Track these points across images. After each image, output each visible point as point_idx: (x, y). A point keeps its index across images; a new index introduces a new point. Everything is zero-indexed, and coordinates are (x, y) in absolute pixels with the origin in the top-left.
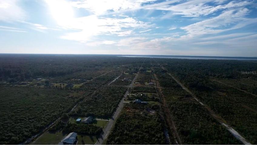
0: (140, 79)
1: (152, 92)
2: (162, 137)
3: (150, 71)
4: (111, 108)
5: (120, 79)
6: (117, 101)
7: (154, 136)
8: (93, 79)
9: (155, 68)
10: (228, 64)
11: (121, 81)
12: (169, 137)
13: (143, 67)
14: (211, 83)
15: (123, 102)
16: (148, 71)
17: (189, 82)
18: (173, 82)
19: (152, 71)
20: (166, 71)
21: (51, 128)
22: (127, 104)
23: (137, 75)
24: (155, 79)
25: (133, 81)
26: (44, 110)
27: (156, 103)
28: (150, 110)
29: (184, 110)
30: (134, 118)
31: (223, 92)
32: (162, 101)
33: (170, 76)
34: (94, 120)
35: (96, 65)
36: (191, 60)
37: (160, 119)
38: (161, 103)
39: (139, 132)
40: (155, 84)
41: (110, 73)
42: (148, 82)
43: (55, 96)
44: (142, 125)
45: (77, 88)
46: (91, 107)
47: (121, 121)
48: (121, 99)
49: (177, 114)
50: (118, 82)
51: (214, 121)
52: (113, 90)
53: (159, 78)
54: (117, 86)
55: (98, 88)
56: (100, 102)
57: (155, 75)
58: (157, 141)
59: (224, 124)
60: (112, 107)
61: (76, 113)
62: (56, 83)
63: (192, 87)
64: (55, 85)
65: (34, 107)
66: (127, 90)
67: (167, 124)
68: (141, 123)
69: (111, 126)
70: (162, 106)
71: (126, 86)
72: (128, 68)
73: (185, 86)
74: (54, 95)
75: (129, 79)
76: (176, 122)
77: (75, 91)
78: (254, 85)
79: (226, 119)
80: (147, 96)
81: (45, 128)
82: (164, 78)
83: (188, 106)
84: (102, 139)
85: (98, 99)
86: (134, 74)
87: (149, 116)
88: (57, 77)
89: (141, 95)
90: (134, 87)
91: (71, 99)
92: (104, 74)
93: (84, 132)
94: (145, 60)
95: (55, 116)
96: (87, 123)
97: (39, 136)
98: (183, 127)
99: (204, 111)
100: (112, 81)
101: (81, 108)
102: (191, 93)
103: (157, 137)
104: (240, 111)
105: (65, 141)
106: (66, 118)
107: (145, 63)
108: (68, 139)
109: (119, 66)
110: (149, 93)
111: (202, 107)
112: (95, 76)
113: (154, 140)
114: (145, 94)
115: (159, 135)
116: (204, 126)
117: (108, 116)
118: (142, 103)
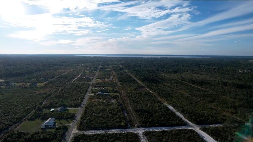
0: (101, 76)
1: (112, 86)
2: (122, 115)
3: (109, 69)
4: (78, 99)
5: (81, 77)
6: (83, 94)
7: (116, 114)
8: (55, 78)
9: (113, 67)
10: (175, 61)
11: (83, 79)
12: (126, 115)
13: (102, 65)
14: (160, 77)
15: (88, 95)
16: (107, 69)
17: (142, 76)
18: (129, 78)
19: (111, 69)
20: (123, 69)
21: (29, 117)
22: (92, 96)
23: (97, 73)
24: (114, 76)
25: (95, 78)
26: (16, 106)
27: (116, 94)
28: (112, 99)
29: (137, 97)
30: (99, 105)
31: (168, 83)
32: (121, 92)
33: (127, 73)
34: (66, 109)
35: (55, 65)
36: (145, 58)
37: (119, 104)
38: (120, 93)
39: (105, 113)
40: (114, 80)
41: (70, 71)
42: (108, 78)
43: (22, 94)
44: (106, 109)
45: (41, 86)
46: (61, 100)
47: (89, 108)
48: (86, 93)
49: (132, 100)
50: (80, 79)
51: (159, 102)
52: (77, 86)
53: (118, 74)
54: (80, 83)
55: (62, 85)
56: (68, 96)
57: (114, 73)
58: (118, 117)
59: (165, 104)
60: (80, 99)
61: (48, 105)
62: (18, 83)
63: (144, 80)
64: (18, 85)
65: (4, 104)
66: (90, 85)
67: (125, 107)
68: (105, 108)
69: (82, 112)
70: (120, 96)
71: (88, 82)
72: (87, 67)
73: (139, 79)
74: (20, 93)
75: (90, 77)
76: (131, 105)
77: (41, 88)
78: (191, 77)
79: (167, 100)
80: (108, 89)
81: (23, 118)
82: (121, 74)
83: (141, 94)
84: (76, 120)
85: (65, 94)
86: (94, 72)
87: (111, 103)
88: (16, 77)
89: (103, 88)
90: (95, 82)
91: (39, 95)
92: (66, 73)
93: (60, 117)
94: (103, 59)
95: (29, 109)
96: (60, 112)
97: (20, 124)
98: (137, 108)
99: (153, 96)
100: (74, 79)
101: (52, 101)
102: (143, 85)
103: (118, 115)
104: (177, 95)
105: (46, 124)
106: (40, 110)
107: (103, 61)
108: (48, 122)
109: (78, 65)
110: (109, 87)
111: (151, 94)
112: (57, 75)
113: (116, 117)
114: (107, 87)
115: (119, 114)
116: (152, 106)
117: (77, 105)
118: (104, 95)
